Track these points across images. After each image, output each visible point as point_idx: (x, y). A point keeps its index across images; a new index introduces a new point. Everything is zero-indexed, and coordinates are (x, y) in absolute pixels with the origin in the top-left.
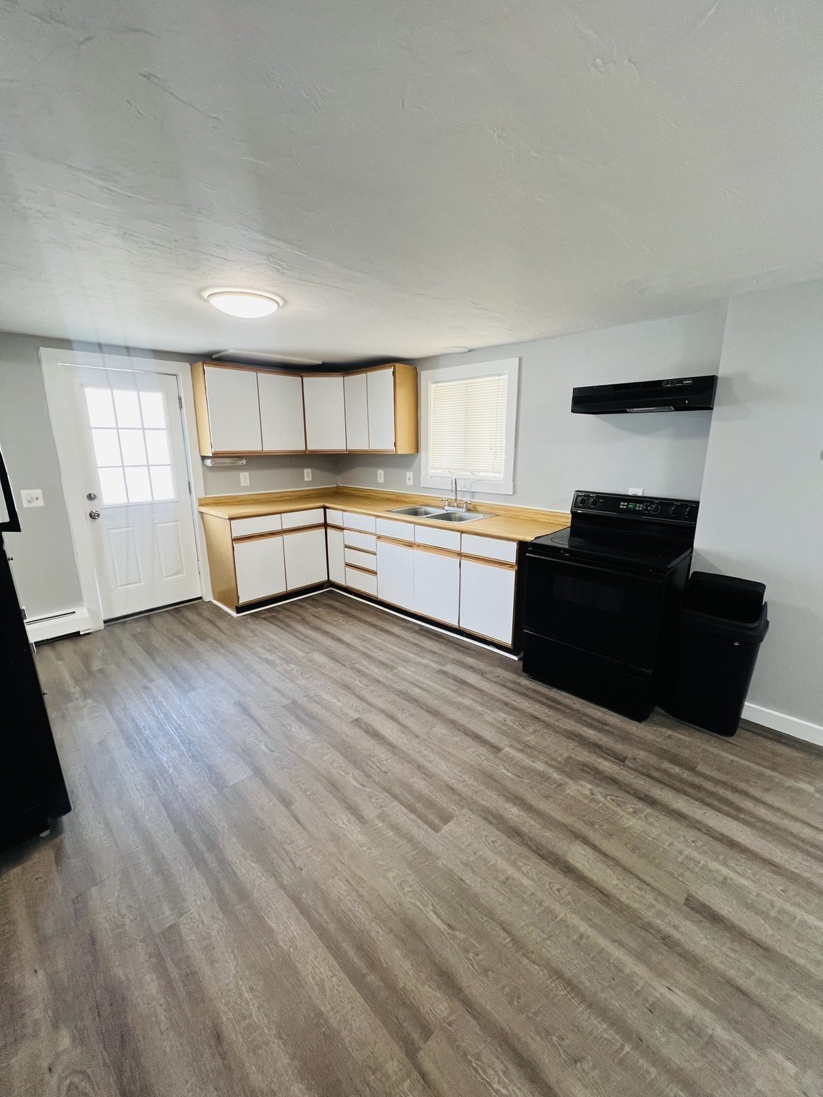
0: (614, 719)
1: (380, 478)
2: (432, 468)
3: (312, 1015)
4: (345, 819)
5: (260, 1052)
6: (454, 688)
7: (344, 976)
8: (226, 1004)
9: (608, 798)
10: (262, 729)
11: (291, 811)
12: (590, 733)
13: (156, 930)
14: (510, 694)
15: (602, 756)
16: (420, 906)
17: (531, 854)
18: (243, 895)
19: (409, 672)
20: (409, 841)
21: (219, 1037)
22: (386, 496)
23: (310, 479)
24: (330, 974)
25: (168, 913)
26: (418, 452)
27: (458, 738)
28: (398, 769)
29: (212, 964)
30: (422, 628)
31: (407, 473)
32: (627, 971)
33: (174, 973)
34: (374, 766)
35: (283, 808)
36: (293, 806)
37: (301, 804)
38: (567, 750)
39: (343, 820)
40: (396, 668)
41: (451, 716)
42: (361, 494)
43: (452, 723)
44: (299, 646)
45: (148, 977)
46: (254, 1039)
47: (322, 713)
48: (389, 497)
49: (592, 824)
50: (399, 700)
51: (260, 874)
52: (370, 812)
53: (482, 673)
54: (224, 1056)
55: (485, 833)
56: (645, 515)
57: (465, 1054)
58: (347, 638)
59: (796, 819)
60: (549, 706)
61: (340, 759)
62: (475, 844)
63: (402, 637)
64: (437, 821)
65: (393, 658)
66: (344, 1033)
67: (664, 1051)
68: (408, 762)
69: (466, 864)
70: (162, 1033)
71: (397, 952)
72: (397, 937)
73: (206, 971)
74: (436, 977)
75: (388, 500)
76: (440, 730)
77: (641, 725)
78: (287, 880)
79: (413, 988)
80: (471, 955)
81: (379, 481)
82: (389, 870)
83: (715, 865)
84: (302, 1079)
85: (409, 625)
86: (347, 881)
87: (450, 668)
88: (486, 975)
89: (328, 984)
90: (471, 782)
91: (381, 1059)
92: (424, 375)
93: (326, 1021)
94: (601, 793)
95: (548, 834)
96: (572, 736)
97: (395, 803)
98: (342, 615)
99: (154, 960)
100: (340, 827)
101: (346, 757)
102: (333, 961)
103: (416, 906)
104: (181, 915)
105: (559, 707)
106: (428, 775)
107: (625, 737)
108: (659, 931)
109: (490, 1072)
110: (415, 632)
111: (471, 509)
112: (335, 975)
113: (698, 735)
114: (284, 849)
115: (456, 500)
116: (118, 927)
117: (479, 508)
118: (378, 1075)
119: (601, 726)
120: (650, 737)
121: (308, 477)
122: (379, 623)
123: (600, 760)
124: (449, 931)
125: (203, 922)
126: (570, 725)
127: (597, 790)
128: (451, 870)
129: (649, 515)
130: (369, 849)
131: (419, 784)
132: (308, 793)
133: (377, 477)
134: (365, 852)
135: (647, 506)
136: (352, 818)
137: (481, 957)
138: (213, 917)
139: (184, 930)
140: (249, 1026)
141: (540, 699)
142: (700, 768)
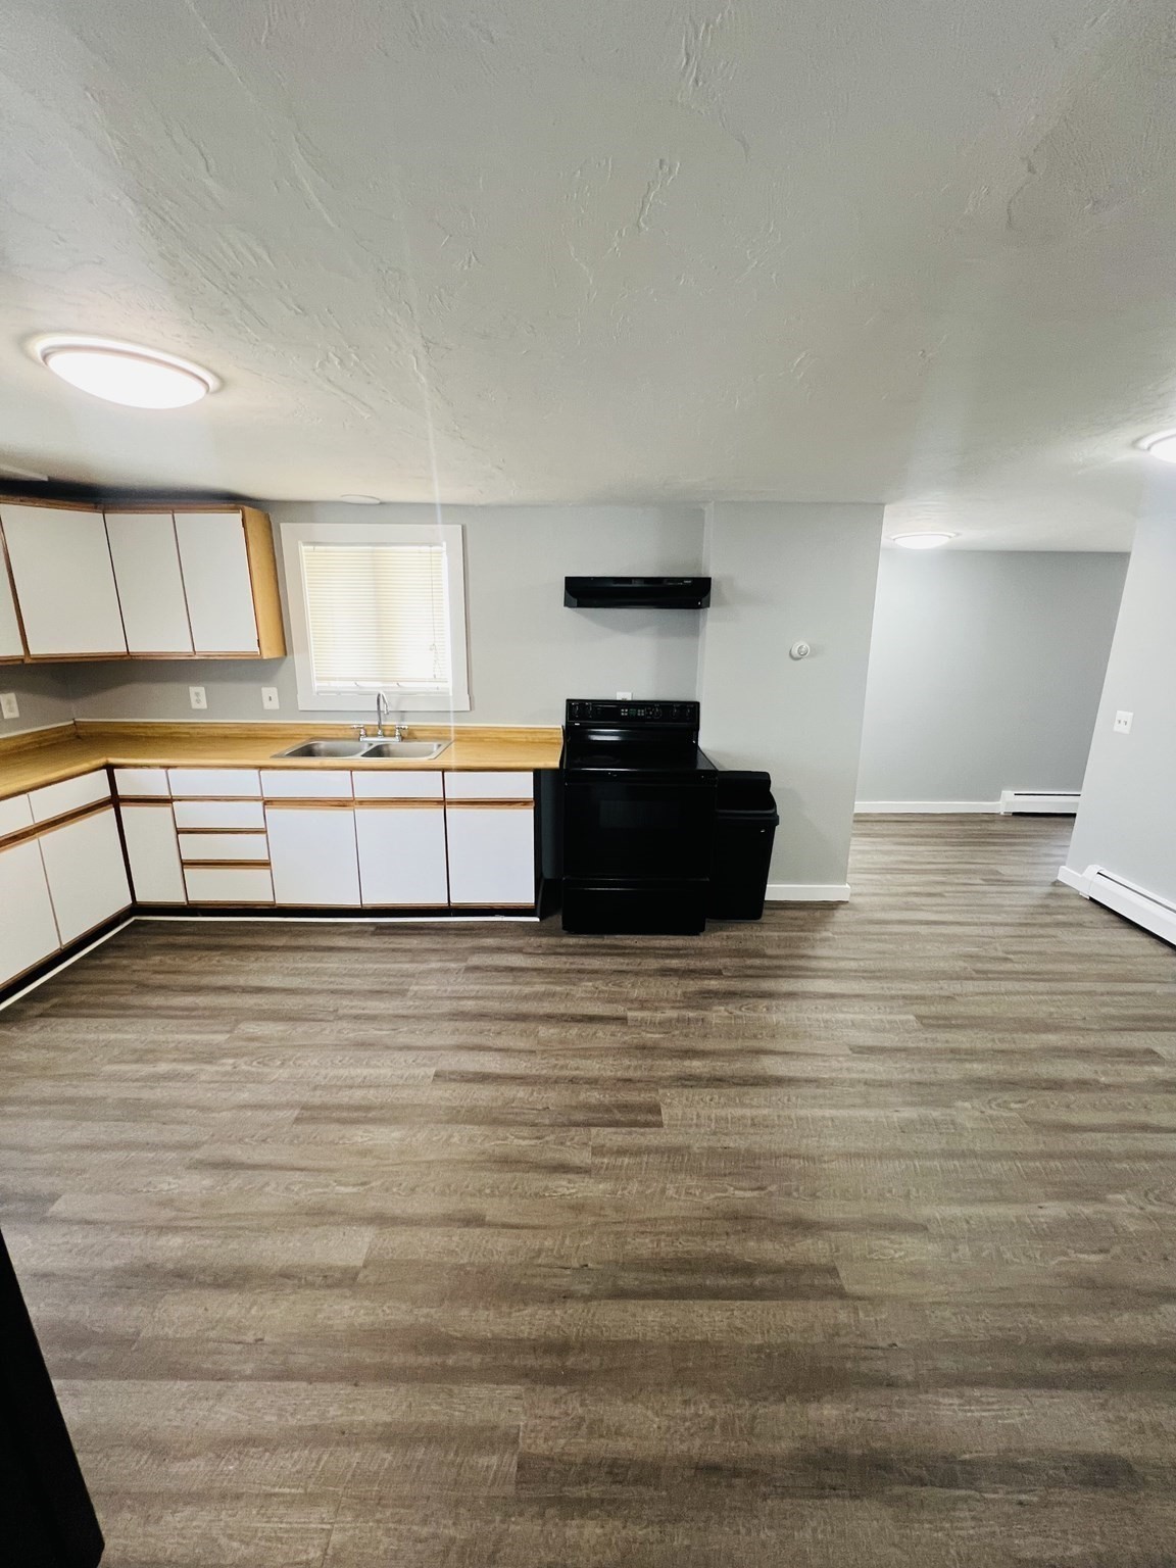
0: (678, 941)
1: (198, 701)
2: (318, 679)
3: (755, 1356)
4: (565, 1183)
5: (757, 1431)
6: (510, 981)
7: (738, 1303)
8: (682, 1442)
9: (743, 1009)
10: (302, 1170)
11: (490, 1225)
12: (674, 963)
13: (510, 1489)
14: (571, 959)
15: (705, 979)
16: (724, 1195)
17: (745, 1089)
18: (562, 1348)
19: (430, 986)
20: (649, 1154)
21: (712, 1469)
22: (220, 731)
23: (16, 714)
24: (729, 1313)
25: (494, 1460)
26: (286, 654)
27: (574, 1030)
28: (553, 1097)
29: (621, 1434)
30: (378, 926)
31: (263, 689)
32: (873, 1120)
33: (595, 1491)
34: (525, 1111)
35: (478, 1231)
36: (487, 1218)
37: (493, 1209)
38: (674, 988)
39: (563, 1185)
40: (407, 990)
41: (542, 1011)
42: (150, 732)
43: (548, 1018)
44: (194, 1028)
45: (570, 1533)
46: (741, 1430)
47: (372, 1095)
48: (228, 732)
49: (755, 1036)
50: (461, 1025)
51: (549, 1312)
52: (583, 1157)
53: (519, 951)
54: (736, 1473)
55: (697, 1098)
56: (649, 720)
57: (865, 1259)
58: (271, 981)
59: (843, 959)
60: (618, 955)
61: (475, 1130)
62: (703, 1113)
63: (363, 948)
64: (650, 1117)
65: (385, 979)
66: (792, 1336)
67: (929, 1148)
68: (556, 1082)
69: (715, 1133)
70: (663, 1541)
71: (752, 1244)
72: (737, 1233)
73: (624, 1446)
74: (794, 1231)
75: (226, 737)
76: (546, 1032)
77: (702, 937)
78: (586, 1289)
79: (791, 1255)
80: (795, 1194)
81: (195, 705)
82: (663, 1191)
83: (841, 1016)
84: (807, 1401)
85: (354, 929)
86: (643, 1233)
87: (475, 960)
88: (818, 1197)
89: (738, 1323)
90: (634, 1063)
91: (832, 1322)
92: (287, 530)
93: (769, 1346)
94: (736, 1008)
95: (738, 1065)
96: (665, 972)
97: (594, 1130)
98: (219, 953)
99: (551, 1512)
100: (570, 1195)
101: (480, 1123)
102: (717, 1303)
103: (720, 1198)
104: (515, 1441)
105: (627, 951)
106: (593, 1082)
107: (701, 953)
108: (859, 1081)
109: (886, 1251)
110: (373, 934)
111: (407, 736)
112: (733, 1310)
113: (743, 926)
114: (540, 1266)
115: (379, 726)
116: (446, 1553)
117: (418, 734)
118: (843, 1332)
119: (676, 953)
120: (717, 944)
121: (11, 710)
122: (302, 941)
123: (706, 982)
124: (763, 1193)
125: (553, 1418)
126: (654, 964)
127: (730, 1007)
128: (710, 1147)
129: (652, 720)
130: (624, 1189)
131: (594, 1096)
132: (488, 1191)
133: (189, 700)
134: (623, 1195)
135: (648, 711)
136: (571, 1176)
137: (801, 1188)
138: (556, 1401)
139: (542, 1447)
140: (724, 1428)
141: (604, 951)
142: (769, 952)
